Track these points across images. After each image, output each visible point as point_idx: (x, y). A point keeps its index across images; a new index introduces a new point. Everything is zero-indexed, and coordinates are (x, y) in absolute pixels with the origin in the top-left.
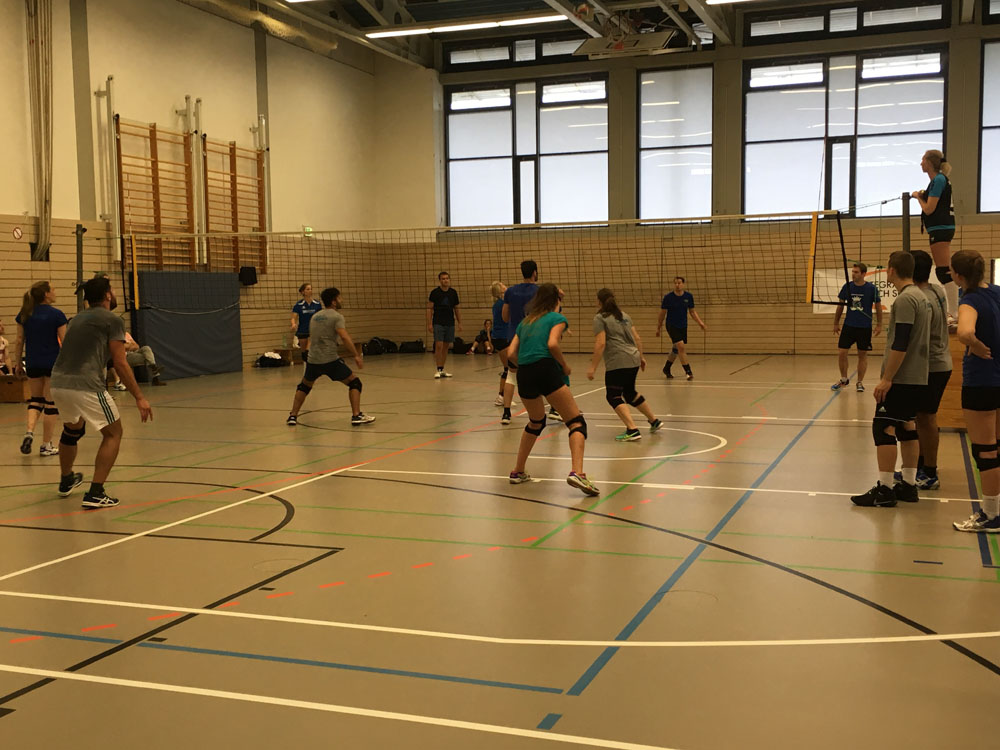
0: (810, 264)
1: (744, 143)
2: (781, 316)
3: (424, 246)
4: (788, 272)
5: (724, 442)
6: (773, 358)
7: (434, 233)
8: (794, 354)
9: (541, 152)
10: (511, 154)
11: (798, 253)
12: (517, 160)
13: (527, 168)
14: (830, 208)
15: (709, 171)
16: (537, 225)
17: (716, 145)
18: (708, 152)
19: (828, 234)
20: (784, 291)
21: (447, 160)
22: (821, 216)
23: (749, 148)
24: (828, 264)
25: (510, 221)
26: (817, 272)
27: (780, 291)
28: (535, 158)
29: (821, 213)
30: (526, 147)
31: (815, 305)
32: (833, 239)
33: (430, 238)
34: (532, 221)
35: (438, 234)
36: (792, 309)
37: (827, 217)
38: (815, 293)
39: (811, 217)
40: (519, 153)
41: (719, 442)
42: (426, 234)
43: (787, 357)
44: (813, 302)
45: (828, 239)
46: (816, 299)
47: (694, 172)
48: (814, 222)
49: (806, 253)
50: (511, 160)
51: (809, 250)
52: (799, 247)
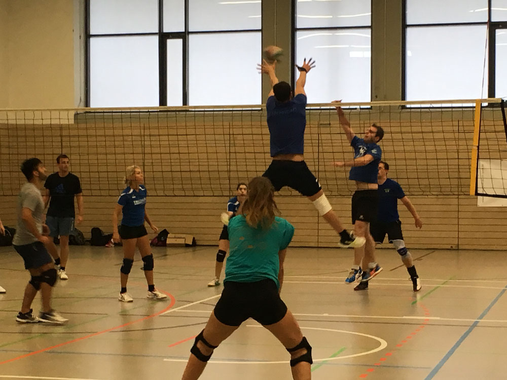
0: (474, 155)
1: (405, 26)
2: (445, 208)
3: (61, 127)
4: (451, 162)
5: (384, 344)
6: (436, 253)
7: (72, 114)
8: (456, 249)
9: (190, 30)
10: (157, 31)
11: (461, 143)
12: (164, 38)
13: (174, 47)
14: (494, 96)
15: (368, 54)
16: (185, 108)
17: (375, 27)
18: (367, 34)
19: (492, 123)
20: (447, 182)
21: (88, 36)
22: (485, 104)
23: (409, 31)
24: (493, 155)
25: (155, 103)
26: (481, 162)
27: (443, 182)
28: (183, 36)
29: (485, 101)
30: (174, 24)
31: (479, 197)
32: (498, 129)
33: (67, 119)
34: (179, 103)
35: (76, 115)
36: (455, 201)
37: (491, 105)
38: (479, 185)
39: (474, 105)
40: (166, 30)
41: (379, 344)
42: (64, 115)
43: (449, 252)
44: (477, 194)
45: (493, 129)
46: (480, 191)
47: (353, 54)
48: (478, 110)
49: (469, 143)
50: (156, 38)
51: (472, 139)
52: (462, 135)
